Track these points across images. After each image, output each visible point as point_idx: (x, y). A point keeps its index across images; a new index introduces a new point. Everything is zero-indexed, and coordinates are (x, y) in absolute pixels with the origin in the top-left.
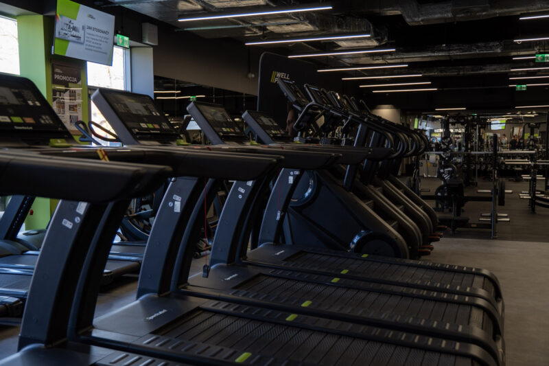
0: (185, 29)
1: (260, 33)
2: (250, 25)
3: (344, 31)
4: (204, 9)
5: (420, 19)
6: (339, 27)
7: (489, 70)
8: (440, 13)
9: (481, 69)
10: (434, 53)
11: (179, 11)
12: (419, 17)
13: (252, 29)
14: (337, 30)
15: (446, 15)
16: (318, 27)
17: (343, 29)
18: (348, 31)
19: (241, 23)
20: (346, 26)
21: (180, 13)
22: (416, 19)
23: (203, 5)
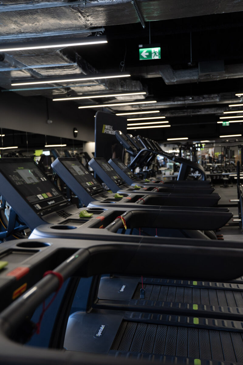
0: (10, 90)
1: (65, 92)
2: (61, 87)
3: (125, 89)
4: (32, 76)
5: (175, 81)
6: (122, 86)
7: (204, 112)
8: (188, 76)
9: (199, 112)
10: (174, 102)
11: (12, 78)
12: (174, 79)
13: (61, 90)
14: (120, 89)
15: (192, 78)
16: (108, 87)
17: (125, 88)
18: (128, 90)
19: (55, 86)
20: (127, 86)
21: (12, 79)
22: (172, 81)
23: (32, 74)
